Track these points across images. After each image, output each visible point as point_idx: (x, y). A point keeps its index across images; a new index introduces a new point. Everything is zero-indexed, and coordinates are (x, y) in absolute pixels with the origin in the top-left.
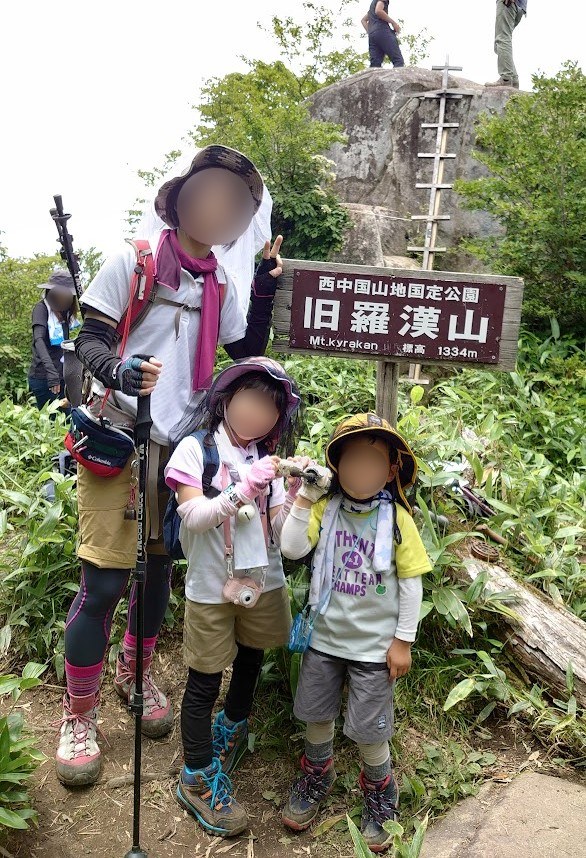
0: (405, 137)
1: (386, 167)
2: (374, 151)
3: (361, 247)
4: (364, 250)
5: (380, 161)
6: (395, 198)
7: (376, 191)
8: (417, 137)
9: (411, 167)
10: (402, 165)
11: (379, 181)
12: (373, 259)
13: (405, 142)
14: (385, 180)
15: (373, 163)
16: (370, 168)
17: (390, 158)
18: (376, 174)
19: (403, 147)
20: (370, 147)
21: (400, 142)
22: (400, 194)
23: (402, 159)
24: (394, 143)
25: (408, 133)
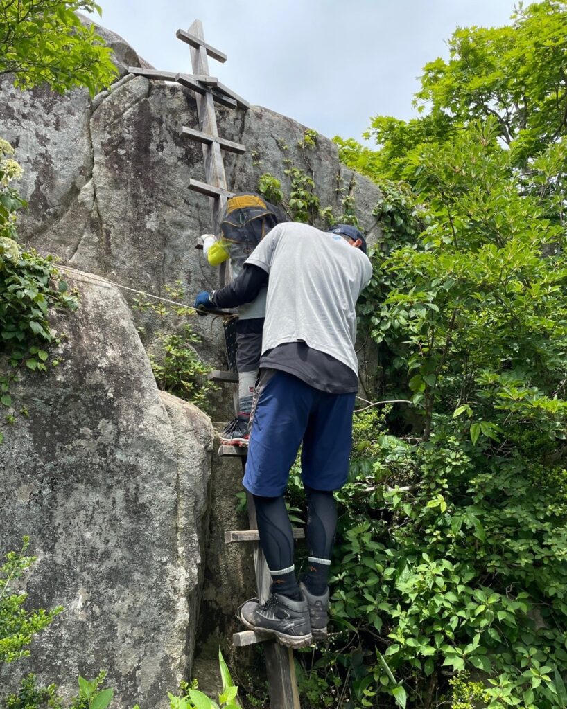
0: (122, 141)
1: (75, 190)
2: (52, 150)
3: (104, 363)
4: (111, 371)
5: (65, 173)
6: (97, 259)
7: (50, 236)
8: (147, 151)
9: (136, 205)
10: (116, 195)
11: (56, 216)
12: (137, 394)
13: (122, 152)
14: (74, 216)
15: (46, 173)
16: (38, 183)
17: (86, 172)
18: (54, 198)
19: (119, 159)
20: (43, 140)
21: (111, 148)
22: (109, 253)
23: (116, 183)
24: (97, 146)
25: (128, 137)
